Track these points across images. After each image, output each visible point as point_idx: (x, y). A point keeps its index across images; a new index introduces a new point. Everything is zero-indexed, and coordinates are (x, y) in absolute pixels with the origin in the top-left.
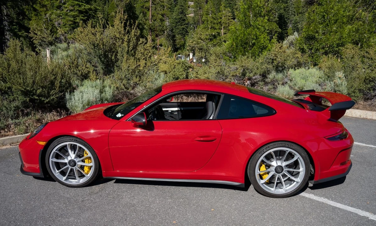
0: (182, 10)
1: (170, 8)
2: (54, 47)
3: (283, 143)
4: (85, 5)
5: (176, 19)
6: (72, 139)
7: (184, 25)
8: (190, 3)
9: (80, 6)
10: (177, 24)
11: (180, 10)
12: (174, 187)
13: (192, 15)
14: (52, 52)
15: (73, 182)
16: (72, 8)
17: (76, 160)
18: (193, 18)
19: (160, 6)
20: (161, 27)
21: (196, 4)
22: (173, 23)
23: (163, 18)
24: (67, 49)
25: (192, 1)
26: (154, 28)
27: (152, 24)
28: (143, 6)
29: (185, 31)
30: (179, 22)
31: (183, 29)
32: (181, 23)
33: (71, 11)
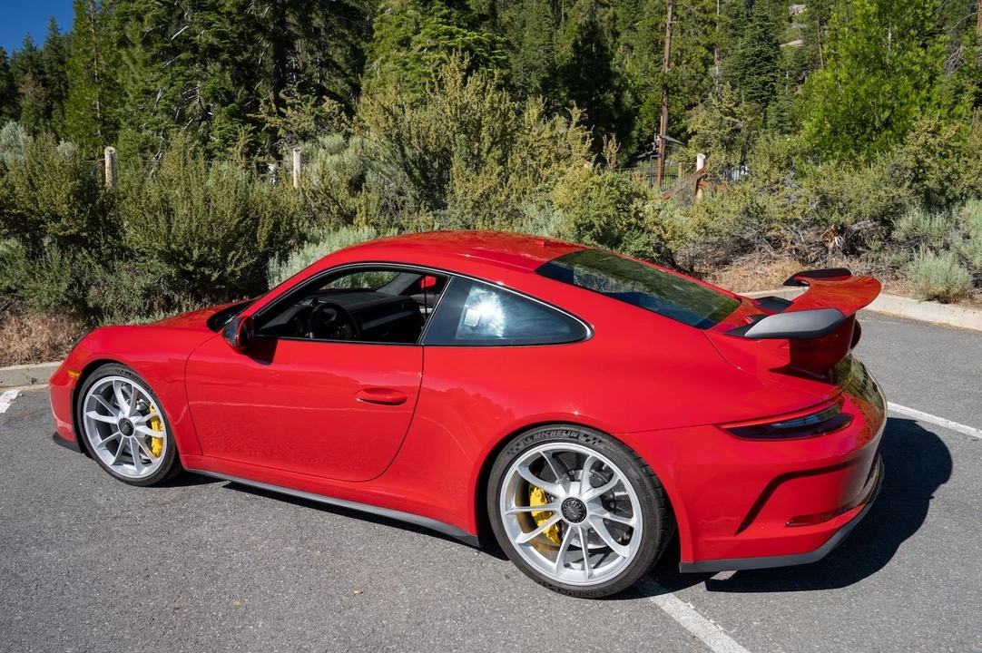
0: (763, 29)
1: (732, 27)
2: (311, 145)
3: (572, 431)
4: (465, 31)
5: (744, 56)
6: (121, 369)
7: (768, 72)
8: (795, 7)
9: (452, 36)
10: (748, 72)
11: (759, 30)
12: (340, 517)
13: (798, 43)
14: (305, 159)
15: (129, 471)
16: (433, 43)
17: (133, 420)
18: (800, 50)
19: (696, 21)
20: (695, 82)
21: (813, 9)
22: (737, 69)
23: (710, 54)
24: (340, 150)
25: (802, 3)
26: (675, 86)
27: (671, 74)
28: (657, 24)
29: (768, 91)
30: (753, 65)
31: (765, 83)
32: (760, 67)
33: (430, 49)
